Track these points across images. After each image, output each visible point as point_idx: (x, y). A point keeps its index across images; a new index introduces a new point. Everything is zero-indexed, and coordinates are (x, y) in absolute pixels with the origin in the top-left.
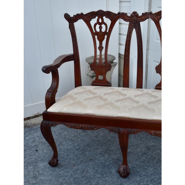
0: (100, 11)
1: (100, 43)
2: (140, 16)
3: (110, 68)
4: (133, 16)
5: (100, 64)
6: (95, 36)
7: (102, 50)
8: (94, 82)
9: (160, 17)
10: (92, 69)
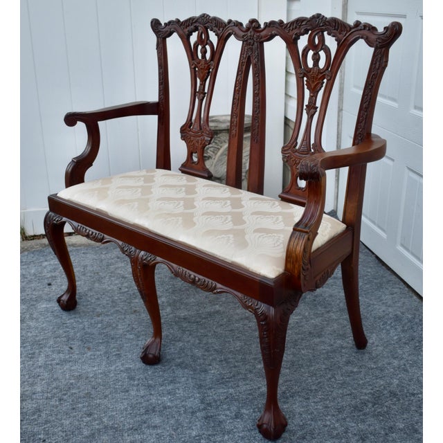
0: (205, 17)
1: (201, 85)
2: (260, 29)
3: (209, 139)
4: (248, 29)
5: (195, 127)
6: (195, 68)
7: (202, 100)
8: (183, 166)
9: (296, 31)
10: (183, 138)
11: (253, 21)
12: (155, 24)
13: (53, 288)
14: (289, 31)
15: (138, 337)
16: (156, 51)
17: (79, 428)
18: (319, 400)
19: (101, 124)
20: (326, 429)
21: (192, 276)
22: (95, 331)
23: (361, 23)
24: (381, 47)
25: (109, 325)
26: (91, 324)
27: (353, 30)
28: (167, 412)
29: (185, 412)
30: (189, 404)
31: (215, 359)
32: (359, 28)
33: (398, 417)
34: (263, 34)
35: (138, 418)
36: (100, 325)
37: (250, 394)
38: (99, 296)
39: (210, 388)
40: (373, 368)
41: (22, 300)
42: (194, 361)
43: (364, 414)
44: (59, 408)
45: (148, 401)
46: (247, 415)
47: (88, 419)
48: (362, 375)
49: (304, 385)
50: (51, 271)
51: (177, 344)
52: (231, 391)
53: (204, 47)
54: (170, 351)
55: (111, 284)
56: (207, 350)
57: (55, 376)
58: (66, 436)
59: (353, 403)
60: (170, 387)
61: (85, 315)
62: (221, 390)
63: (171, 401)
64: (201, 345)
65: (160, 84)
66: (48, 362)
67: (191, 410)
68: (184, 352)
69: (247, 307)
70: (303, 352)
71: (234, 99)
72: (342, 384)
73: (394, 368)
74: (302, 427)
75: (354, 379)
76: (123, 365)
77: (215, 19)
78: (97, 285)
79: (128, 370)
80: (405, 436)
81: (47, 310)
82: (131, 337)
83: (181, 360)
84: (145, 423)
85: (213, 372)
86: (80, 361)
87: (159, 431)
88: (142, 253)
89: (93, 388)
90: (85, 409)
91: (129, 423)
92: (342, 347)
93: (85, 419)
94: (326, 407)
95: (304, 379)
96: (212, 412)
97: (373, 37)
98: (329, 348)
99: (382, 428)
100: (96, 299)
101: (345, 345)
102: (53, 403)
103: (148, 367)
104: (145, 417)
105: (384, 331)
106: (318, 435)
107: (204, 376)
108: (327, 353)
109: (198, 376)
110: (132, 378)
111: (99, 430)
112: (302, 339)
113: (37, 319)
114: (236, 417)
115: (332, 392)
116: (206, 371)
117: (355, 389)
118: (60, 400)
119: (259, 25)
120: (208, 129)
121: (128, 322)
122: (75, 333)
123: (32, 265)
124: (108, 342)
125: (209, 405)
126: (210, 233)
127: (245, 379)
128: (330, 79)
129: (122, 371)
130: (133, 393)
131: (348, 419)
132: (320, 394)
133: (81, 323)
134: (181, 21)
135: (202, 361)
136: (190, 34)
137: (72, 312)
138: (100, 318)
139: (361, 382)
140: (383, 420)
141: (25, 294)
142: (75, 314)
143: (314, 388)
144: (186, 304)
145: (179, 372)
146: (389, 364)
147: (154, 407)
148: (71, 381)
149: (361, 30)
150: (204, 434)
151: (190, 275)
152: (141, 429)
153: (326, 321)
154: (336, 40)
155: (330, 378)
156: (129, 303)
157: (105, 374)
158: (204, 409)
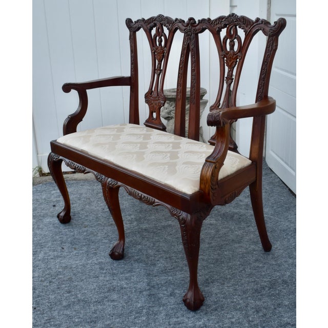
0: (160, 16)
1: (158, 64)
2: (196, 25)
3: (163, 102)
4: (188, 24)
5: (155, 94)
6: (154, 53)
7: (159, 75)
8: (147, 121)
9: (218, 26)
10: (147, 102)
11: (191, 19)
12: (129, 22)
13: (57, 208)
14: (214, 26)
15: (111, 241)
16: (129, 41)
17: (60, 301)
18: (231, 285)
19: (88, 91)
20: (233, 304)
21: (140, 195)
22: (81, 237)
23: (260, 19)
24: (273, 36)
25: (92, 233)
26: (79, 232)
27: (255, 24)
28: (122, 291)
29: (135, 291)
30: (139, 286)
31: (162, 257)
32: (259, 23)
33: (285, 297)
34: (197, 27)
35: (102, 295)
36: (85, 233)
37: (182, 280)
38: (88, 214)
39: (156, 276)
40: (274, 264)
41: (33, 216)
42: (148, 258)
43: (261, 295)
44: (48, 287)
45: (111, 284)
46: (179, 294)
47: (68, 295)
48: (265, 269)
49: (222, 275)
50: (56, 197)
51: (137, 246)
52: (170, 278)
53: (160, 38)
54: (131, 251)
55: (98, 206)
56: (158, 251)
57: (49, 267)
58: (51, 305)
59: (255, 287)
60: (128, 275)
61: (76, 226)
62: (163, 278)
63: (127, 284)
64: (154, 248)
65: (132, 64)
66: (45, 258)
67: (140, 290)
68: (141, 252)
69: (173, 215)
70: (225, 253)
71: (179, 73)
72: (249, 275)
73: (288, 265)
74: (216, 303)
75: (258, 272)
76: (97, 260)
77: (167, 18)
78: (87, 206)
79: (100, 263)
80: (288, 310)
81: (50, 223)
82: (106, 241)
83: (139, 257)
84: (106, 298)
85: (159, 265)
86: (68, 257)
87: (115, 304)
88: (109, 179)
89: (74, 274)
90: (66, 288)
91: (95, 298)
92: (254, 250)
93: (65, 295)
94: (235, 290)
95: (223, 271)
96: (154, 291)
97: (267, 29)
98: (244, 251)
99: (272, 304)
100: (85, 216)
101: (257, 248)
102: (45, 284)
103: (115, 261)
104: (107, 294)
105: (286, 240)
106: (227, 308)
107: (152, 268)
108: (243, 254)
109: (149, 267)
110: (102, 269)
111: (74, 302)
112: (227, 245)
113: (42, 229)
114: (171, 295)
115: (241, 280)
116: (154, 265)
117: (258, 278)
118: (50, 282)
119: (195, 22)
120: (163, 95)
121: (105, 232)
122: (67, 238)
123: (44, 192)
124: (89, 245)
125: (153, 287)
126: (153, 164)
127: (181, 271)
128: (241, 59)
129: (95, 264)
130: (101, 278)
131: (249, 298)
132: (232, 282)
133: (72, 232)
134: (146, 19)
135: (153, 258)
136: (151, 29)
137: (67, 224)
138: (86, 229)
139: (263, 273)
140: (274, 299)
141: (36, 212)
142: (69, 226)
143: (229, 277)
144: (148, 220)
145: (136, 265)
146: (286, 262)
147: (114, 288)
148: (60, 270)
149: (260, 24)
150: (146, 306)
151: (139, 194)
152: (103, 302)
153: (246, 232)
154: (244, 31)
155: (242, 271)
156: (108, 219)
157: (84, 266)
158: (149, 290)
